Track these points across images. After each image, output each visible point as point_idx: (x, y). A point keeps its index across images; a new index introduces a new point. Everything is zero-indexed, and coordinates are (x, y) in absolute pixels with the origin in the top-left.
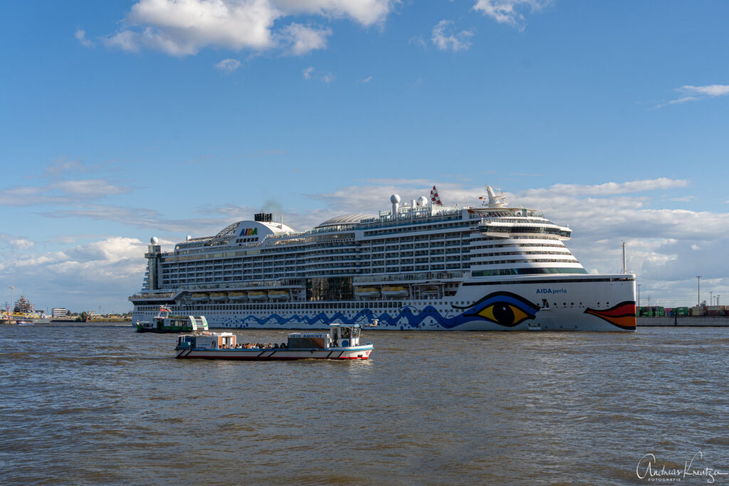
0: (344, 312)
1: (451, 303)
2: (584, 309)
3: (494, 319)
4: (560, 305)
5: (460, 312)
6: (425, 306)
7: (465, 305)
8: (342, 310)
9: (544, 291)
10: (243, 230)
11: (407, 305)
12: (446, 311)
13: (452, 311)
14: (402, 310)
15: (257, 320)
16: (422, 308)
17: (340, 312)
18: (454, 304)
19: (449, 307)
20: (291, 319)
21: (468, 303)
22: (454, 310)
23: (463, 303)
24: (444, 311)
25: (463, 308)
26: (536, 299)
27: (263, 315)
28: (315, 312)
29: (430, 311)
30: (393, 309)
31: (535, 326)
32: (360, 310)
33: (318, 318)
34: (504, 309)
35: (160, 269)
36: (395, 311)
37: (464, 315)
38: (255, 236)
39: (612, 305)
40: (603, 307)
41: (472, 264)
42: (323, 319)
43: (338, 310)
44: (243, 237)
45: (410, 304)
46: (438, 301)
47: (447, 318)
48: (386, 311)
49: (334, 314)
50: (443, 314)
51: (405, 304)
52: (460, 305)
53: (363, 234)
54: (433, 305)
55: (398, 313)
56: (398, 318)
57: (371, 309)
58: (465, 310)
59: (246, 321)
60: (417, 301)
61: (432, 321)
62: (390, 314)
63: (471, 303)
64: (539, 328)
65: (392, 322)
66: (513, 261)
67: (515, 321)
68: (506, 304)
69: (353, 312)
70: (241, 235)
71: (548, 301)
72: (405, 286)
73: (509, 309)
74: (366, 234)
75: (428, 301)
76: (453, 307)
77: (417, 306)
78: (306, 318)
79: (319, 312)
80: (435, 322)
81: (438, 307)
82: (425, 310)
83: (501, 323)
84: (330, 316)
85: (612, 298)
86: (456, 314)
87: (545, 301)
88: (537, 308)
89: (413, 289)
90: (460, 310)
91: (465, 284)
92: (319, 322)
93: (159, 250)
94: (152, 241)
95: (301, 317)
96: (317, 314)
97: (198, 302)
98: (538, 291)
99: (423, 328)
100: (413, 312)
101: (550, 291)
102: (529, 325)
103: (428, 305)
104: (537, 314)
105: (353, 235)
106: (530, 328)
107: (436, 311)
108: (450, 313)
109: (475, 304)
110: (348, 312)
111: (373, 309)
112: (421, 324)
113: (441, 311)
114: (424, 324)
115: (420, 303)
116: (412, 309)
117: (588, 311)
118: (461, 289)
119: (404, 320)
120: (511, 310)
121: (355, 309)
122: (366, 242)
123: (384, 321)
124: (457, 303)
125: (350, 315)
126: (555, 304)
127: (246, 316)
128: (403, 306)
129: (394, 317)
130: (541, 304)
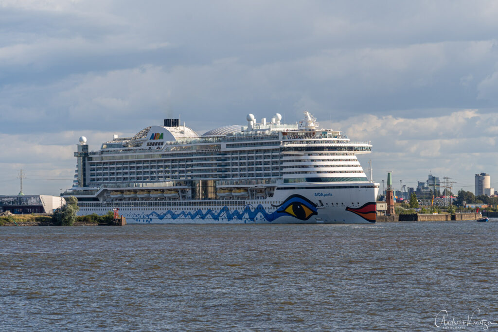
0: (213, 208)
1: (271, 202)
2: (345, 208)
3: (295, 215)
4: (330, 204)
5: (276, 210)
6: (258, 204)
7: (278, 204)
8: (211, 207)
9: (319, 194)
10: (153, 134)
11: (248, 203)
12: (268, 208)
13: (271, 208)
14: (245, 207)
15: (158, 215)
16: (256, 206)
17: (210, 208)
18: (272, 203)
19: (270, 206)
20: (180, 214)
21: (279, 202)
22: (272, 207)
23: (277, 202)
24: (267, 209)
25: (277, 206)
26: (315, 200)
27: (162, 211)
28: (195, 209)
29: (260, 209)
30: (240, 207)
31: (319, 220)
32: (222, 207)
33: (196, 214)
34: (299, 207)
35: (88, 167)
36: (242, 208)
37: (278, 211)
38: (161, 141)
39: (361, 205)
40: (356, 206)
41: (285, 173)
42: (200, 214)
43: (209, 207)
44: (153, 141)
45: (249, 202)
46: (265, 200)
47: (269, 214)
48: (236, 208)
49: (207, 210)
50: (267, 211)
51: (247, 202)
52: (275, 204)
53: (225, 146)
54: (261, 204)
55: (243, 210)
56: (243, 214)
58: (278, 208)
59: (151, 217)
60: (253, 201)
61: (261, 216)
62: (239, 211)
63: (281, 203)
64: (322, 221)
65: (240, 217)
67: (307, 216)
68: (299, 204)
69: (218, 209)
70: (151, 139)
71: (323, 202)
72: (246, 189)
73: (301, 208)
74: (228, 146)
75: (259, 200)
76: (272, 205)
77: (253, 204)
78: (190, 214)
80: (263, 217)
81: (264, 206)
82: (257, 208)
83: (298, 217)
84: (204, 212)
85: (361, 200)
86: (274, 210)
87: (320, 201)
88: (315, 206)
89: (251, 191)
90: (275, 208)
91: (278, 189)
92: (197, 217)
93: (87, 149)
94: (81, 140)
95: (186, 213)
96: (197, 210)
97: (116, 199)
98: (315, 195)
99: (257, 221)
100: (251, 209)
101: (322, 195)
102: (316, 218)
104: (318, 211)
105: (219, 146)
106: (317, 221)
107: (263, 208)
108: (270, 210)
109: (283, 203)
110: (215, 209)
111: (229, 207)
112: (255, 219)
114: (257, 219)
115: (255, 203)
116: (251, 207)
117: (348, 209)
118: (276, 192)
119: (246, 216)
120: (302, 208)
121: (219, 207)
122: (229, 152)
123: (236, 216)
124: (274, 202)
125: (216, 212)
126: (327, 204)
127: (150, 212)
128: (246, 204)
129: (241, 213)
130: (319, 204)
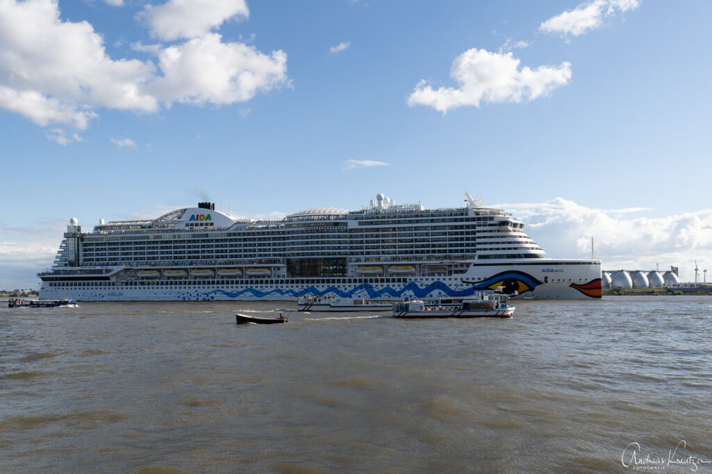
0: (339, 286)
1: (461, 279)
2: (570, 284)
4: (556, 281)
5: (471, 286)
6: (433, 282)
7: (476, 280)
8: (336, 285)
9: (548, 271)
10: (193, 216)
11: (413, 280)
12: (456, 285)
13: (462, 285)
14: (407, 284)
15: (226, 293)
16: (429, 283)
17: (334, 286)
18: (465, 280)
19: (459, 282)
20: (272, 292)
21: (479, 279)
22: (465, 284)
23: (473, 279)
24: (453, 285)
25: (473, 283)
26: (540, 277)
27: (235, 289)
28: (303, 286)
29: (438, 285)
30: (396, 284)
32: (358, 284)
33: (305, 292)
34: (513, 284)
35: (81, 248)
36: (399, 286)
37: (474, 288)
38: (208, 221)
39: (588, 281)
40: (583, 282)
41: (478, 249)
42: (313, 292)
43: (331, 285)
44: (194, 222)
45: (416, 279)
46: (447, 277)
47: (457, 290)
48: (388, 285)
49: (326, 288)
50: (452, 288)
51: (410, 280)
52: (470, 280)
53: (358, 223)
54: (441, 280)
55: (402, 287)
56: (402, 291)
57: (371, 284)
58: (476, 285)
59: (210, 295)
60: (424, 277)
61: (440, 293)
62: (394, 288)
63: (482, 279)
64: (531, 298)
65: (396, 294)
66: (515, 249)
68: (515, 280)
69: (350, 286)
70: (190, 220)
71: (548, 278)
73: (516, 283)
74: (362, 223)
75: (436, 277)
76: (464, 282)
77: (424, 281)
78: (291, 291)
79: (307, 286)
80: (443, 293)
81: (447, 283)
82: (433, 285)
84: (321, 290)
85: (586, 277)
86: (465, 287)
87: (546, 278)
88: (539, 283)
89: (420, 268)
91: (475, 265)
93: (80, 230)
94: (72, 221)
95: (284, 291)
96: (305, 288)
97: (143, 278)
98: (543, 271)
100: (419, 286)
101: (552, 271)
103: (436, 280)
104: (536, 288)
105: (346, 224)
106: (526, 298)
107: (444, 285)
108: (460, 287)
109: (486, 280)
110: (344, 286)
111: (373, 284)
112: (428, 295)
113: (450, 285)
114: (431, 296)
115: (427, 279)
116: (418, 284)
117: (573, 285)
118: (472, 268)
119: (409, 293)
120: (518, 284)
121: (352, 284)
123: (386, 294)
124: (468, 279)
126: (552, 280)
127: (211, 290)
128: (408, 281)
129: (398, 290)
130: (543, 280)
